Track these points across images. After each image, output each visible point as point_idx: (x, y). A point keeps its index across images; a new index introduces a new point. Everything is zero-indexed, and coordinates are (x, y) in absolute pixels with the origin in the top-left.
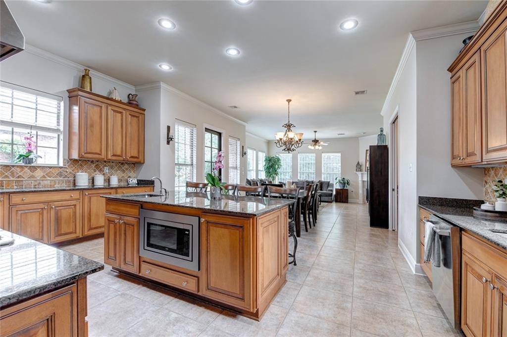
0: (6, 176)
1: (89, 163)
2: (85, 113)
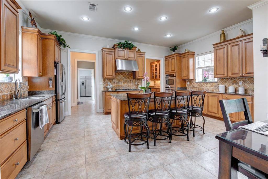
1: (230, 79)
2: (216, 55)
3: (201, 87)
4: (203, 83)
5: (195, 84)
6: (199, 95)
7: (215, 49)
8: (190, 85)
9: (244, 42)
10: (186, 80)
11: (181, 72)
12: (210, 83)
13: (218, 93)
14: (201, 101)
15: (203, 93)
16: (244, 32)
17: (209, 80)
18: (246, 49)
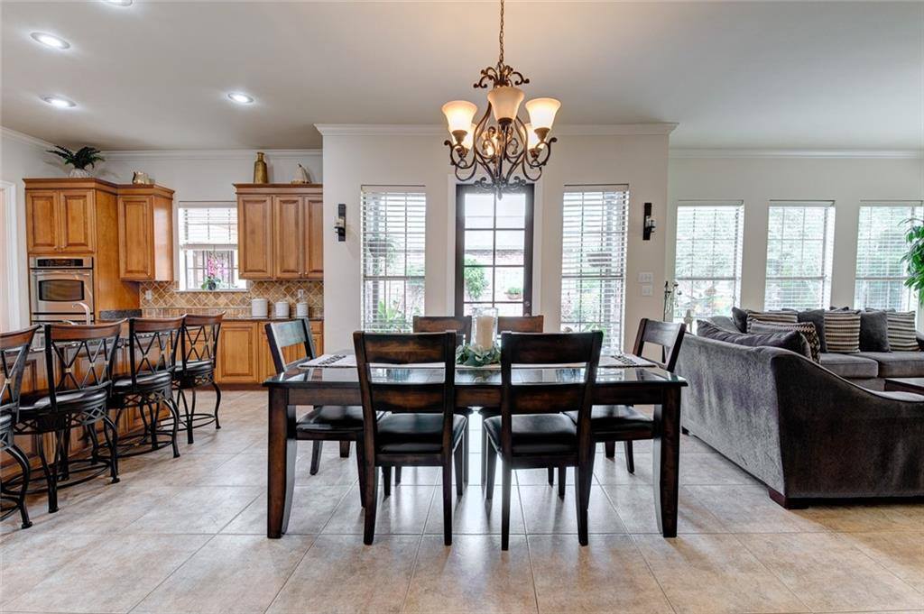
0: (195, 304)
1: (277, 284)
2: (245, 216)
3: (199, 307)
4: (206, 293)
5: (178, 296)
6: (206, 327)
7: (241, 199)
8: (156, 301)
9: (307, 199)
10: (138, 282)
11: (118, 251)
12: (225, 293)
13: (248, 321)
14: (211, 343)
15: (214, 320)
16: (308, 176)
17: (223, 286)
18: (310, 216)
